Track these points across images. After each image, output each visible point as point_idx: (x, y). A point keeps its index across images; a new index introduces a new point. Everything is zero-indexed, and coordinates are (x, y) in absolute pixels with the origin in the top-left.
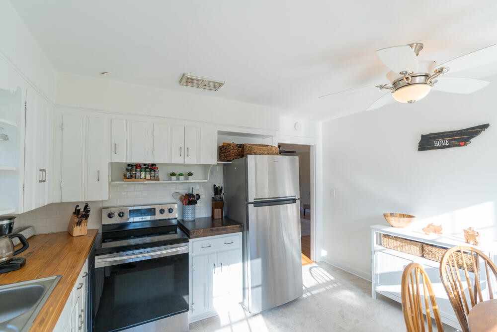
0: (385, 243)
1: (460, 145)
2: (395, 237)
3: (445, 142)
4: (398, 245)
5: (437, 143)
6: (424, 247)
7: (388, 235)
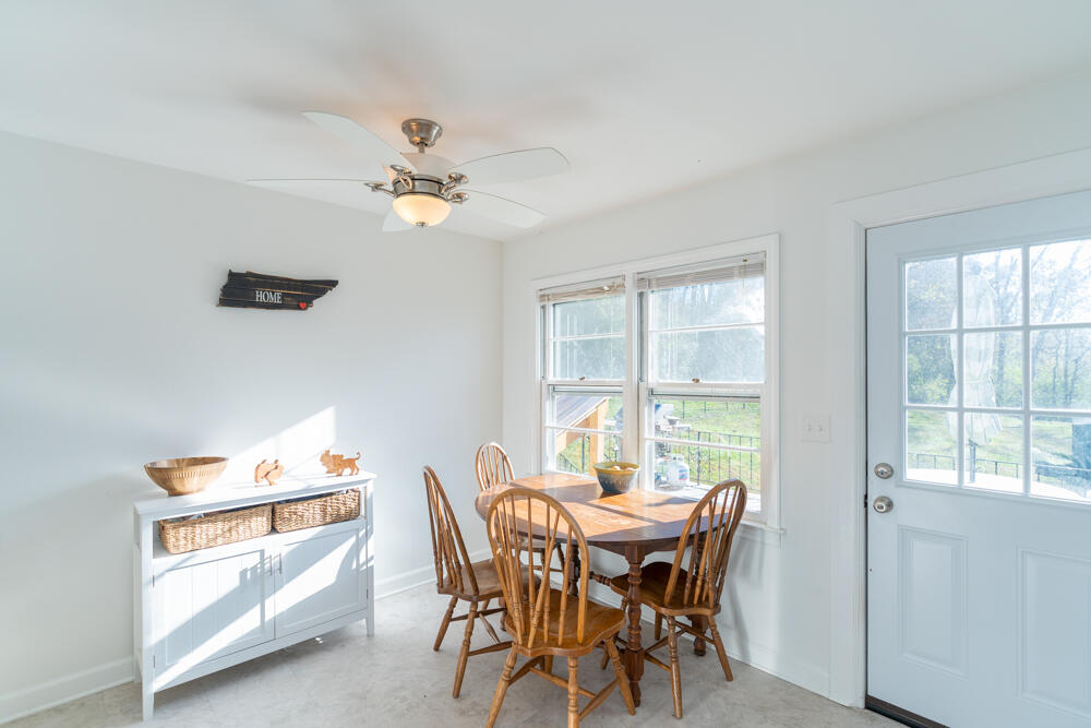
0: (182, 542)
1: (299, 308)
2: (206, 515)
3: (276, 297)
4: (219, 532)
5: (260, 296)
6: (275, 513)
7: (184, 518)
